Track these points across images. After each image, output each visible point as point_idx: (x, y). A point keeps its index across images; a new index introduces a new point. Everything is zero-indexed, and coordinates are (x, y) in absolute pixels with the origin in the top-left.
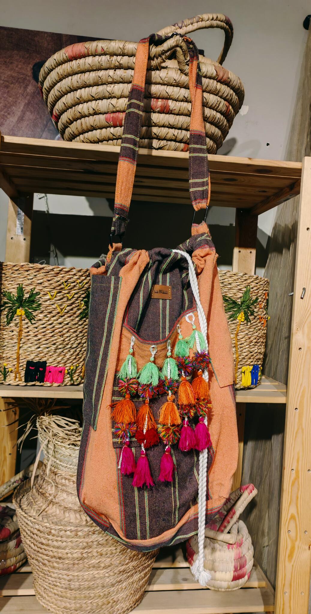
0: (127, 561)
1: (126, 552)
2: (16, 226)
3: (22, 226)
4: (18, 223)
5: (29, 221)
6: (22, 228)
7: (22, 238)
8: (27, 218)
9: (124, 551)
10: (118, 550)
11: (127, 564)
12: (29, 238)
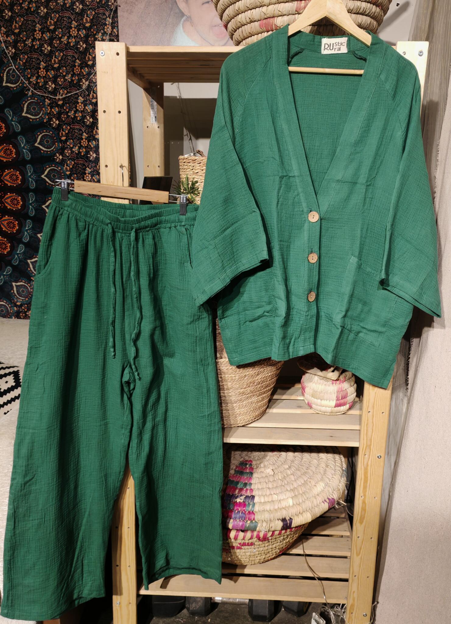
0: (245, 386)
1: (243, 379)
2: (150, 116)
3: (156, 115)
4: (152, 112)
5: (161, 110)
6: (156, 117)
7: (155, 125)
8: (159, 107)
9: (242, 378)
10: (237, 378)
11: (245, 388)
12: (162, 126)
